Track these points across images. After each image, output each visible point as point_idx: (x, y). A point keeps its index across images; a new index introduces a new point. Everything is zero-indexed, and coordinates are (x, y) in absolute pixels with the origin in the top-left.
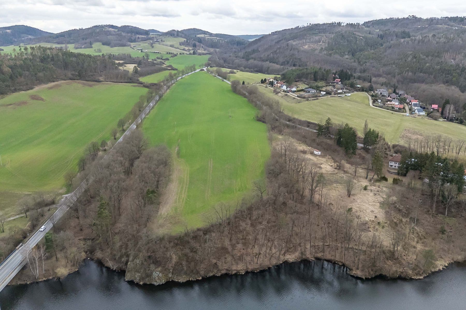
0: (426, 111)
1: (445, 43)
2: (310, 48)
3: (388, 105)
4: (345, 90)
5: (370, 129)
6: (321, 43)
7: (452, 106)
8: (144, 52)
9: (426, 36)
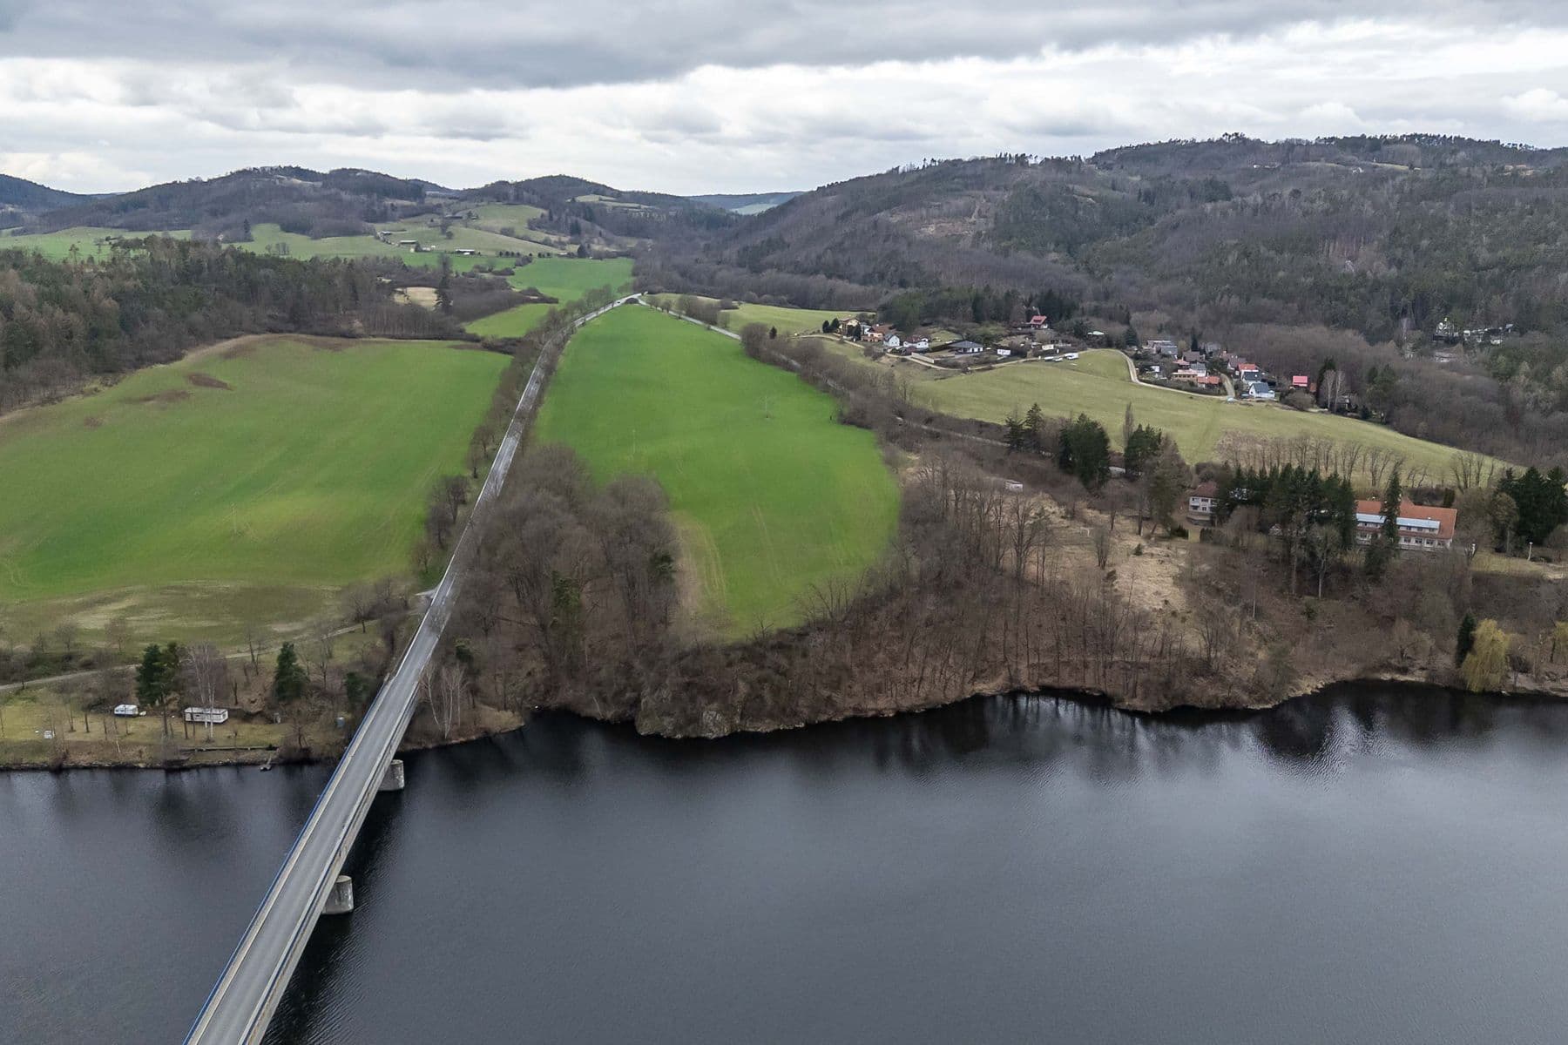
0: (1278, 390)
1: (1326, 212)
2: (944, 234)
3: (1178, 378)
4: (1061, 345)
5: (1140, 426)
6: (973, 219)
7: (1340, 374)
8: (425, 251)
9: (1274, 195)
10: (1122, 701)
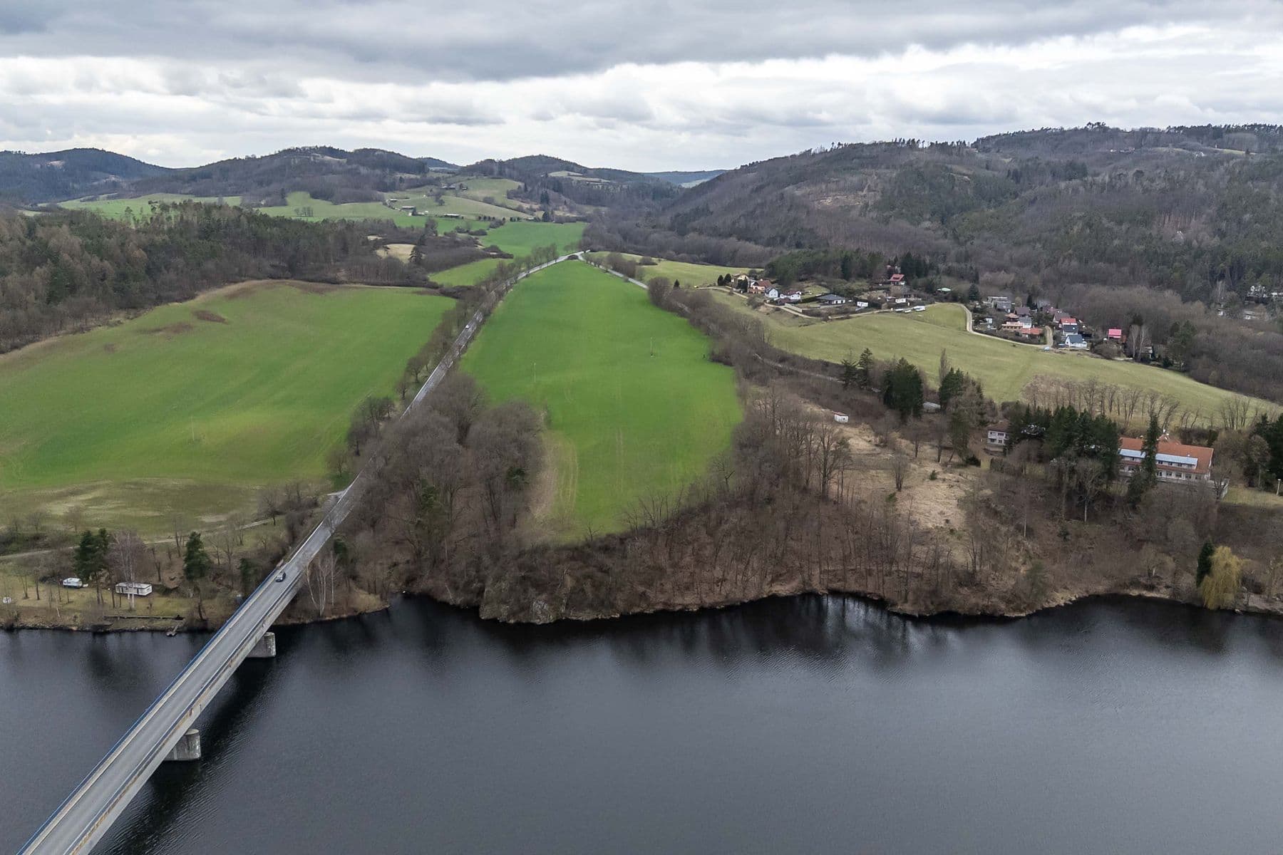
0: (1090, 341)
1: (1163, 191)
2: (839, 205)
3: (1006, 329)
4: (912, 299)
5: (952, 370)
6: (864, 193)
7: (1145, 328)
8: (420, 215)
9: (1120, 175)
10: (894, 604)
